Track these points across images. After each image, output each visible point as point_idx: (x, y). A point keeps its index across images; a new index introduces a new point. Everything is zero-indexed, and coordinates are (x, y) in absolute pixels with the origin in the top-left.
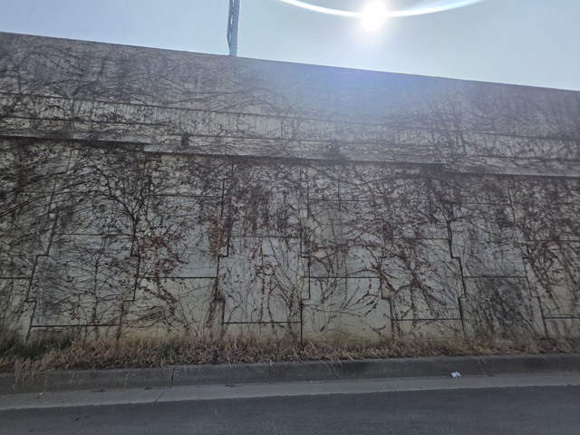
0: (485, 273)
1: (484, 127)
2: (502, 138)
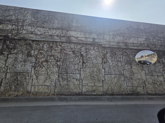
0: (16, 71)
1: (33, 24)
2: (38, 28)
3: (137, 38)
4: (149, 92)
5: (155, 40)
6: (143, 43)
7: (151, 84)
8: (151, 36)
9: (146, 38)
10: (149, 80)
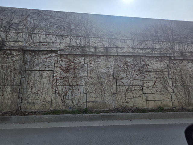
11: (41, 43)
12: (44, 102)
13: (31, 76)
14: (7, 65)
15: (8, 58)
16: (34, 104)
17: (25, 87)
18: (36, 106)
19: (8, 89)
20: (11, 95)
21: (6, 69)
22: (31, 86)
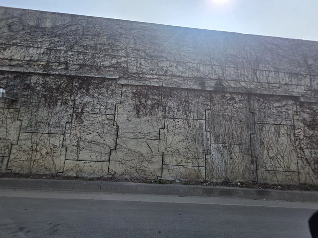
3: (27, 46)
4: (13, 168)
5: (70, 53)
6: (36, 58)
7: (25, 151)
8: (62, 43)
9: (48, 49)
10: (24, 142)
11: (270, 85)
12: (289, 171)
13: (264, 132)
14: (230, 114)
15: (228, 104)
16: (275, 173)
17: (258, 147)
18: (277, 176)
19: (236, 149)
20: (242, 158)
21: (228, 120)
22: (266, 147)
